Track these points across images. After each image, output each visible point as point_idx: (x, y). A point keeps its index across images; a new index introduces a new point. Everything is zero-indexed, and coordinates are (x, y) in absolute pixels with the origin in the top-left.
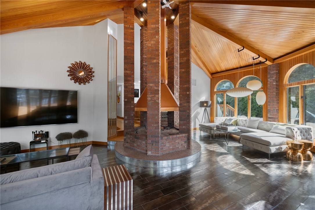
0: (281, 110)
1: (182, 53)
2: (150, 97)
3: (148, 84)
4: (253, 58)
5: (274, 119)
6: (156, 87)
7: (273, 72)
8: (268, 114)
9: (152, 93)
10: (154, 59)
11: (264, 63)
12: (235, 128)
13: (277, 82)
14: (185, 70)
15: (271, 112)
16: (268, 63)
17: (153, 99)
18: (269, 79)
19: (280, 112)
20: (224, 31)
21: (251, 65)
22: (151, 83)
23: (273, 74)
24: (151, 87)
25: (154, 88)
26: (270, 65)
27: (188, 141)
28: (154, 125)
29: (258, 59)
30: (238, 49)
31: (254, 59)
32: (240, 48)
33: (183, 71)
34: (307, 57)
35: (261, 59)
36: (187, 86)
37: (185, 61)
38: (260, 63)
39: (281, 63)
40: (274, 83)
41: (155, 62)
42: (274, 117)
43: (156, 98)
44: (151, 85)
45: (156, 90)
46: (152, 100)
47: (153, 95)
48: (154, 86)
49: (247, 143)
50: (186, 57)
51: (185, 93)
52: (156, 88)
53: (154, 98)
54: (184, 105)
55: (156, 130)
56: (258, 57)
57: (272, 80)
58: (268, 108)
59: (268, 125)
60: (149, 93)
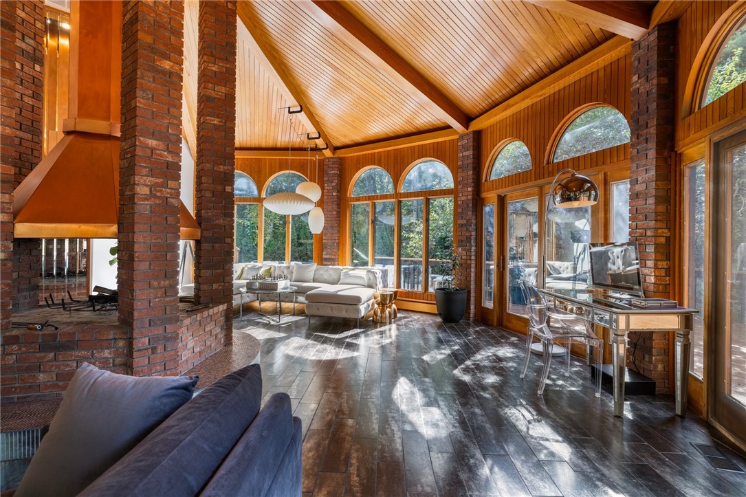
0: (343, 244)
1: (214, 69)
2: (146, 186)
3: (141, 138)
4: (308, 135)
5: (332, 261)
6: (170, 152)
7: (332, 172)
8: (324, 253)
9: (152, 173)
10: (166, 57)
11: (320, 150)
12: (286, 283)
13: (338, 192)
14: (220, 122)
15: (329, 247)
16: (328, 153)
17: (158, 194)
18: (326, 185)
19: (341, 247)
20: (274, 53)
21: (302, 149)
22: (153, 136)
23: (334, 175)
24: (153, 150)
25: (161, 155)
26: (328, 158)
27: (227, 325)
28: (159, 283)
29: (316, 140)
30: (289, 108)
31: (309, 138)
32: (294, 107)
33: (215, 122)
34: (381, 156)
35: (320, 143)
36: (226, 168)
37: (221, 95)
38: (316, 149)
39: (344, 158)
40: (334, 194)
41: (168, 67)
42: (333, 257)
43: (169, 191)
44: (152, 143)
45: (168, 163)
46: (155, 197)
47: (160, 180)
48: (161, 147)
49: (320, 310)
50: (226, 87)
51: (220, 188)
52: (170, 159)
53: (161, 191)
54: (217, 222)
55: (168, 299)
56: (318, 136)
57: (331, 188)
58: (324, 241)
59: (331, 272)
60: (145, 171)
